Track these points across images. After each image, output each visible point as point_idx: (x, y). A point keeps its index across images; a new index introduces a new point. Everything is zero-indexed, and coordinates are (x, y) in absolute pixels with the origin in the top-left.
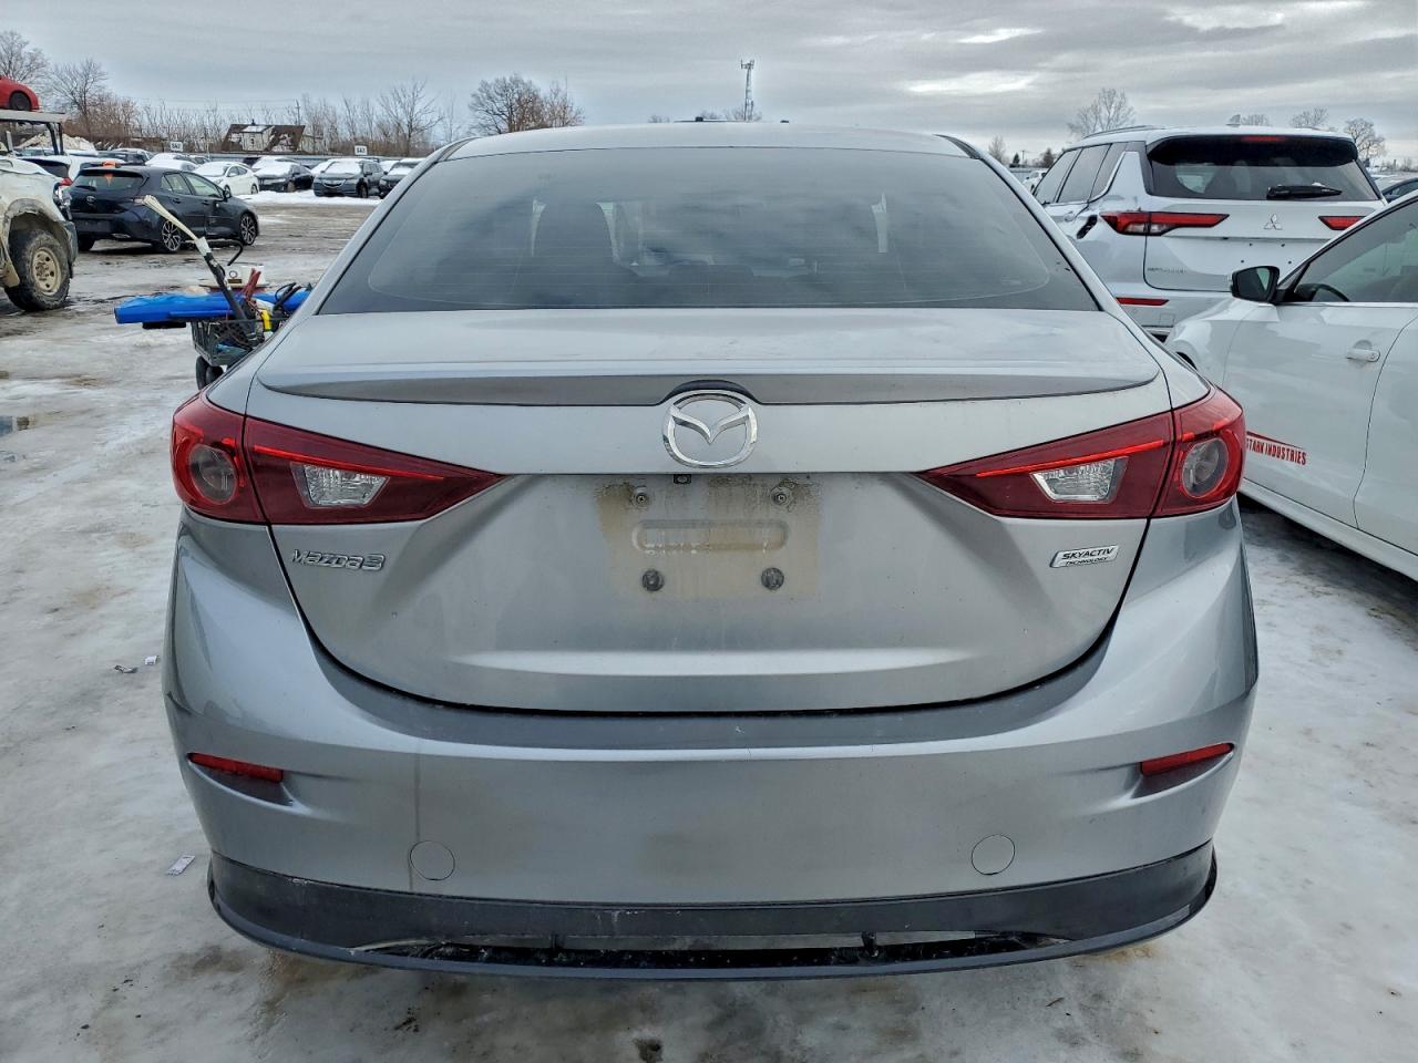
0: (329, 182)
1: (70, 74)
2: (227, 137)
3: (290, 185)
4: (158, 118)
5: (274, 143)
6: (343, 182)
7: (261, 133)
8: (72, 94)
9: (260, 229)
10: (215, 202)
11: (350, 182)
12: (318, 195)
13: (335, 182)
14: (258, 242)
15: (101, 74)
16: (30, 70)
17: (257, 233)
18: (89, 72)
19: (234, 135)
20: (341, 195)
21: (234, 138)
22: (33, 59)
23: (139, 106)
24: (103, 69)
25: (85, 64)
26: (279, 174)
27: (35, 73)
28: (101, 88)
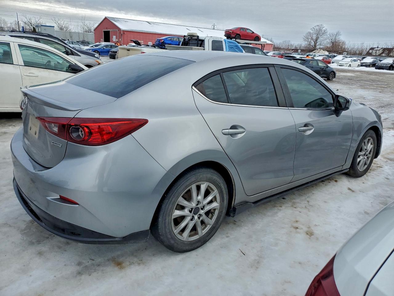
0: (380, 65)
1: (332, 35)
2: (369, 51)
3: (371, 65)
4: (347, 46)
5: (382, 53)
6: (385, 65)
7: (379, 50)
8: (331, 40)
9: (336, 76)
10: (324, 68)
11: (388, 65)
12: (376, 68)
13: (383, 65)
14: (334, 79)
15: (341, 34)
16: (323, 34)
17: (335, 77)
18: (338, 34)
19: (370, 51)
20: (383, 69)
21: (371, 51)
22: (324, 31)
23: (347, 43)
24: (341, 33)
25: (337, 32)
26: (368, 62)
27: (324, 35)
28: (339, 38)
